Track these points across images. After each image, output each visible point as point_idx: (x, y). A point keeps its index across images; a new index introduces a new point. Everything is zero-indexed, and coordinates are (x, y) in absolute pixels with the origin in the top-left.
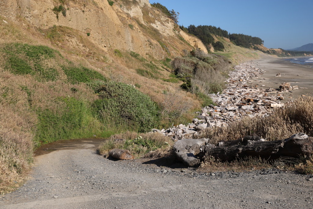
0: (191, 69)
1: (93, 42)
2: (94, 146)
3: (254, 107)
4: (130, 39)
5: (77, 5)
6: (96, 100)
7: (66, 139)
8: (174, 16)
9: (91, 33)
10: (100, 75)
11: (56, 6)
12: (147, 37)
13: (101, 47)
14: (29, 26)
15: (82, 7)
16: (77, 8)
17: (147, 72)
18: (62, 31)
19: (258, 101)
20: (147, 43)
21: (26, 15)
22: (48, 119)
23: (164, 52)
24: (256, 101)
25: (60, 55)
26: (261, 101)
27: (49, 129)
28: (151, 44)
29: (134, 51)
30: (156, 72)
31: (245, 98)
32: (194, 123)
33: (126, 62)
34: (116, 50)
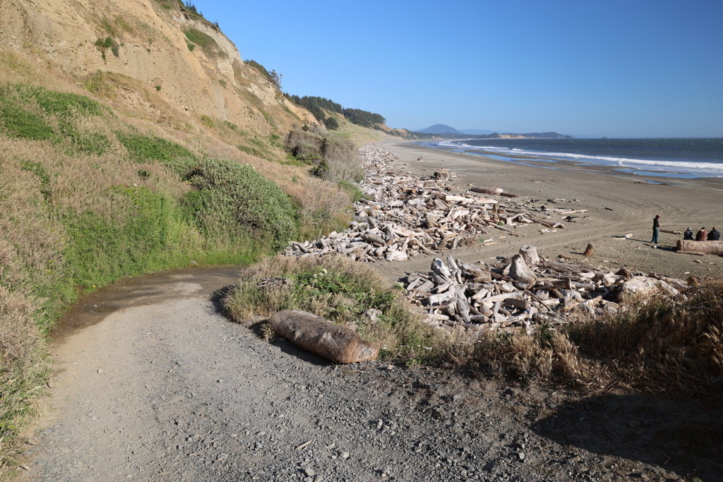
0: (317, 148)
1: (167, 100)
2: (200, 288)
3: (426, 202)
4: (222, 101)
5: (137, 39)
6: (186, 192)
7: (137, 274)
8: (275, 79)
9: (163, 86)
10: (186, 150)
11: (101, 37)
12: (246, 103)
13: (181, 108)
14: (49, 63)
15: (147, 44)
16: (138, 44)
17: (254, 151)
18: (113, 80)
19: (422, 192)
20: (246, 110)
21: (44, 48)
22: (93, 234)
23: (268, 125)
24: (420, 193)
25: (112, 113)
26: (426, 192)
27: (98, 256)
28: (251, 112)
29: (230, 121)
30: (266, 152)
31: (402, 189)
32: (352, 229)
33: (220, 134)
34: (204, 116)
